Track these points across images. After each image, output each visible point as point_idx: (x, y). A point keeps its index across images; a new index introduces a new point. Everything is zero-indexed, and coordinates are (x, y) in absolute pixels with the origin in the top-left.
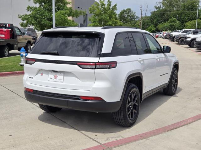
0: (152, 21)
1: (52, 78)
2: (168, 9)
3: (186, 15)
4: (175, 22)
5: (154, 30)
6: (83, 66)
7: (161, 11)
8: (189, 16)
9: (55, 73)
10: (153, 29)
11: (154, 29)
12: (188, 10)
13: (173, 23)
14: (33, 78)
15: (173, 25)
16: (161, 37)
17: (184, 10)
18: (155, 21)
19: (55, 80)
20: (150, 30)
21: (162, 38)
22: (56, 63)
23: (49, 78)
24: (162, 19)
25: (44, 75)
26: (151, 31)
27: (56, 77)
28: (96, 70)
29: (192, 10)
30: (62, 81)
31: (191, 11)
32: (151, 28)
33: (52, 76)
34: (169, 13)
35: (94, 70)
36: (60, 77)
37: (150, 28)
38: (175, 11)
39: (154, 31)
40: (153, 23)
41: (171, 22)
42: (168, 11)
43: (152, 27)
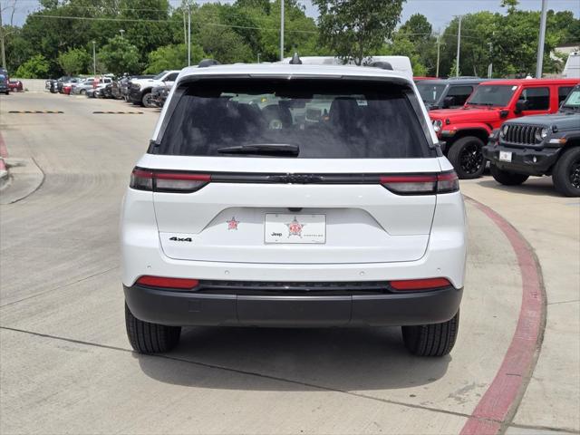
0: (34, 43)
1: (280, 235)
2: (81, 9)
3: (136, 28)
4: (124, 50)
5: (46, 71)
6: (400, 187)
7: (61, 13)
8: (146, 34)
9: (291, 217)
10: (40, 68)
11: (45, 68)
12: (142, 15)
13: (120, 51)
14: (190, 240)
15: (122, 59)
16: (81, 91)
17: (129, 14)
18: (45, 41)
19: (295, 238)
20: (34, 71)
21: (88, 94)
22: (304, 183)
23: (269, 232)
24: (65, 39)
25: (239, 225)
26: (37, 74)
27: (295, 230)
28: (438, 195)
29: (152, 16)
30: (322, 239)
31: (151, 18)
32: (36, 65)
33: (279, 225)
34: (87, 23)
35: (434, 196)
36: (313, 227)
37: (30, 63)
38: (102, 17)
39: (44, 73)
40: (41, 49)
41: (114, 48)
42: (81, 16)
43: (38, 61)
